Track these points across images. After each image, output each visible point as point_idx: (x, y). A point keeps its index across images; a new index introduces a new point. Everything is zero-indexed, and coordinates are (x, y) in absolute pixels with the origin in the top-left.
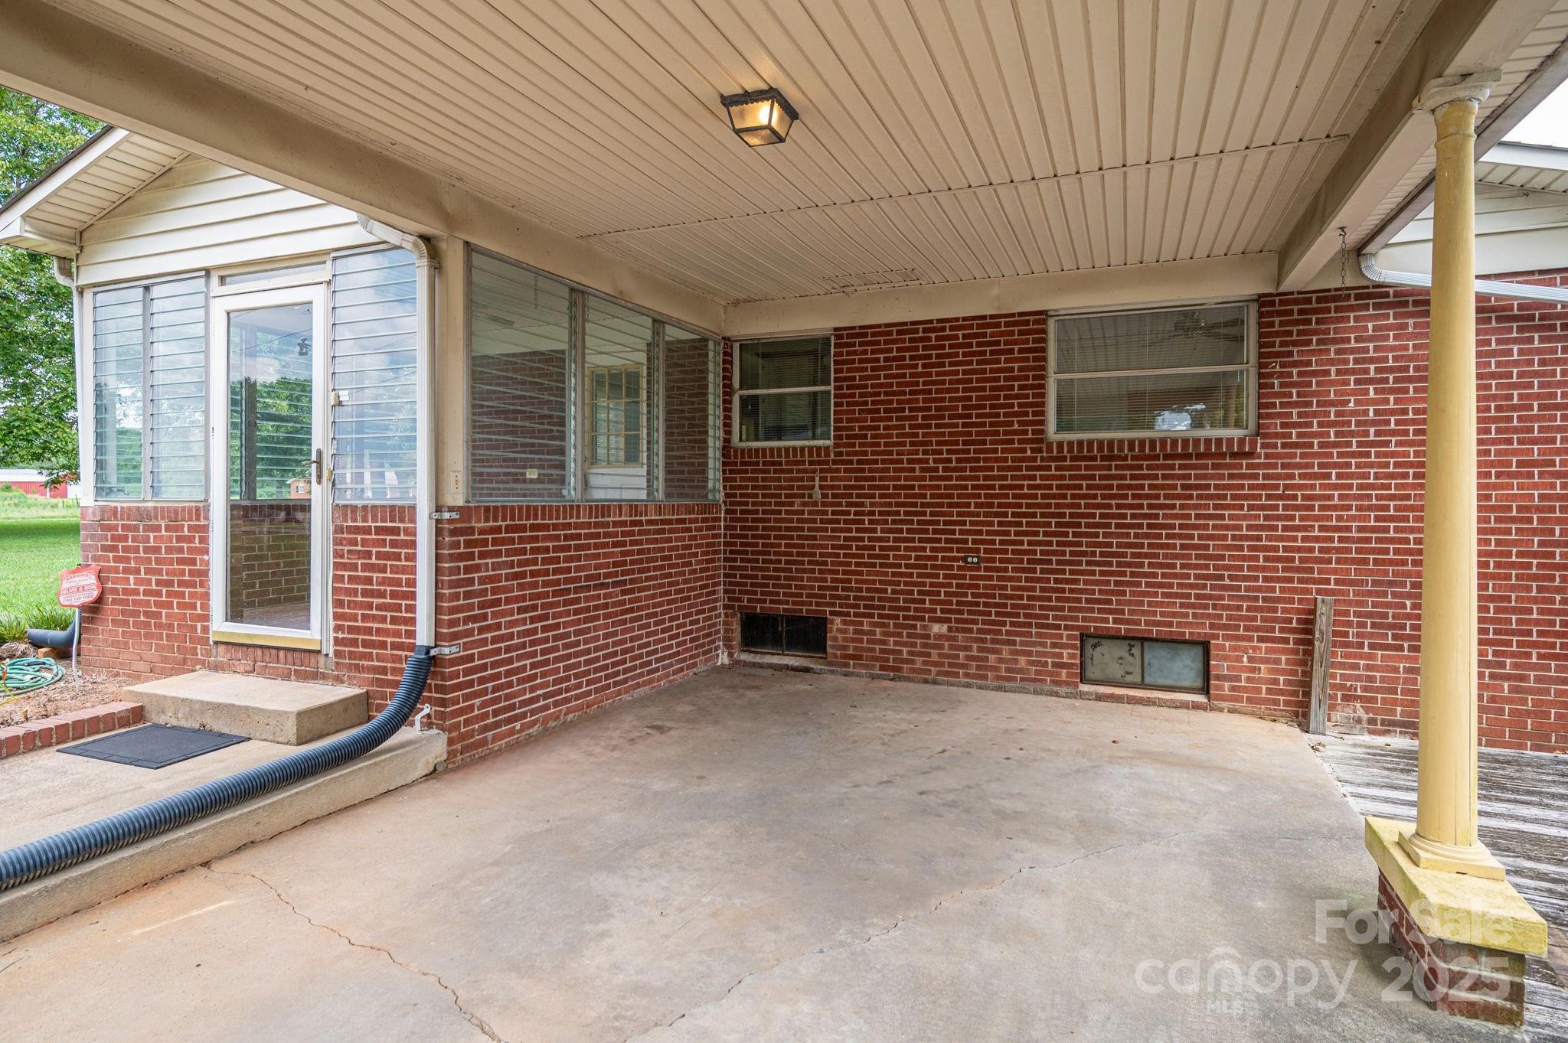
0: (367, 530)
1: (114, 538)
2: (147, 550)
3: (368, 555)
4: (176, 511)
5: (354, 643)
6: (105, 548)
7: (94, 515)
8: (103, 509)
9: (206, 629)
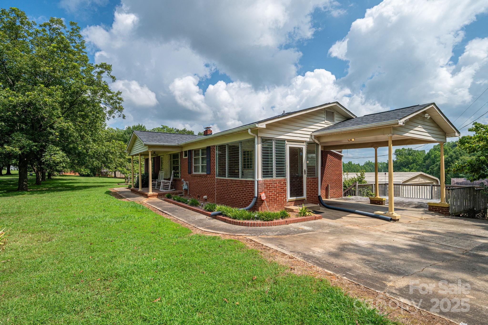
0: (311, 181)
1: (267, 186)
2: (274, 187)
3: (311, 184)
4: (280, 180)
5: (309, 197)
6: (264, 188)
7: (262, 181)
8: (264, 180)
9: (286, 200)
